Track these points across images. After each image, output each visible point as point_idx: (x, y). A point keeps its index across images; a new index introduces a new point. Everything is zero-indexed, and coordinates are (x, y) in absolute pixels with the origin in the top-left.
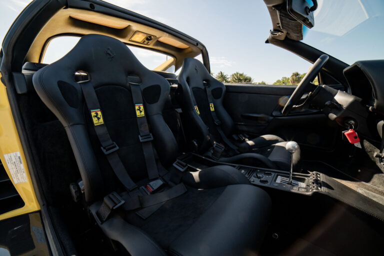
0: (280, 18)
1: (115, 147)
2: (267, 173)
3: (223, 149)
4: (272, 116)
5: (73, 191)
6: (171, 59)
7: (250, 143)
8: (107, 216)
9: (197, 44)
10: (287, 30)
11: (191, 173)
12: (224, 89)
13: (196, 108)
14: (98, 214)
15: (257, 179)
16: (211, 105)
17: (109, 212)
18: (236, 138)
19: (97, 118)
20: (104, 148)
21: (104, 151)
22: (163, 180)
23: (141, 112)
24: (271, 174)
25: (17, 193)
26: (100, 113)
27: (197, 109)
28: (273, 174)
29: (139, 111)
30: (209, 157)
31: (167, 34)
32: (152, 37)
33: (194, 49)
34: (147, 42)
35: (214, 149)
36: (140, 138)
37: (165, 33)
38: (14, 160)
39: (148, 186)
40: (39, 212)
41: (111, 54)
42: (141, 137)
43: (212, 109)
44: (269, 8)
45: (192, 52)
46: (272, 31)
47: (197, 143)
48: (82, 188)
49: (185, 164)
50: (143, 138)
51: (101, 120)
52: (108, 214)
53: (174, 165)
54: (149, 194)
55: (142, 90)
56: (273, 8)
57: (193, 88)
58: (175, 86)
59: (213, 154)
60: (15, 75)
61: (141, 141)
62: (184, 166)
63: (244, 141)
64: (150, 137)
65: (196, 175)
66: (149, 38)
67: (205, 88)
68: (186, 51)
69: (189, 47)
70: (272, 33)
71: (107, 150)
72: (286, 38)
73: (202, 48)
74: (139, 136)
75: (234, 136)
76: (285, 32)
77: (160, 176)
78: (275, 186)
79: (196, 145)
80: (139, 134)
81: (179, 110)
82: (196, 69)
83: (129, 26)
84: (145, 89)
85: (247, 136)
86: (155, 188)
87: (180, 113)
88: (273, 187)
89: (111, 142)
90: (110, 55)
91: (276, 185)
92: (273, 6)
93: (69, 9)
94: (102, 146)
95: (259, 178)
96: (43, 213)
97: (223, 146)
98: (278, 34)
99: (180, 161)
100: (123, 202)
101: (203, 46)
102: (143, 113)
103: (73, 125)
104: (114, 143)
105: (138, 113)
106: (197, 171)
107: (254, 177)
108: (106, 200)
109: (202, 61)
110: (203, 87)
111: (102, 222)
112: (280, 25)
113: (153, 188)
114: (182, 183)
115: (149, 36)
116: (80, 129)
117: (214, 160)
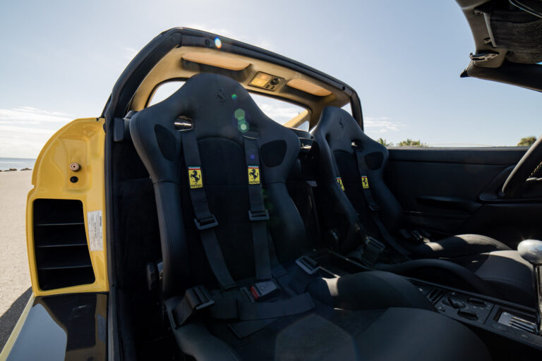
0: (492, 25)
1: (213, 221)
2: (472, 301)
3: (382, 249)
4: (478, 201)
5: (149, 273)
6: (304, 112)
7: (434, 246)
8: (185, 319)
9: (344, 88)
10: (508, 46)
11: (324, 279)
12: (386, 155)
13: (339, 180)
14: (174, 313)
15: (451, 308)
16: (363, 179)
17: (190, 314)
18: (407, 236)
19: (196, 179)
20: (199, 221)
21: (198, 224)
22: (277, 283)
23: (255, 177)
24: (483, 304)
25: (90, 263)
26: (199, 172)
27: (341, 183)
28: (489, 306)
29: (252, 176)
30: (357, 260)
31: (300, 75)
32: (279, 80)
33: (339, 95)
34: (271, 86)
35: (365, 246)
36: (251, 215)
37: (297, 73)
38: (95, 221)
39: (253, 287)
40: (107, 293)
41: (223, 97)
42: (252, 213)
43: (365, 185)
44: (468, 13)
45: (335, 100)
46: (474, 54)
47: (337, 235)
48: (161, 271)
49: (314, 263)
50: (255, 214)
51: (200, 182)
52: (188, 316)
53: (298, 262)
54: (253, 301)
55: (260, 147)
56: (476, 12)
57: (334, 151)
58: (308, 147)
59: (363, 256)
60: (117, 120)
61: (251, 218)
62: (314, 267)
63: (421, 242)
64: (265, 216)
65: (332, 283)
66: (274, 81)
67: (355, 153)
68: (327, 100)
69: (331, 94)
70: (474, 58)
71: (202, 224)
72: (506, 62)
73: (350, 94)
74: (250, 212)
75: (403, 232)
76: (502, 51)
77: (273, 277)
78: (496, 329)
79: (336, 237)
80: (250, 209)
81: (313, 184)
82: (341, 123)
83: (250, 65)
84: (264, 146)
85: (428, 235)
86: (264, 293)
87: (313, 188)
88: (492, 330)
89: (208, 213)
90: (221, 98)
91: (500, 327)
92: (476, 8)
93: (183, 48)
94: (196, 218)
95: (456, 307)
96: (111, 295)
97: (382, 244)
98: (486, 58)
99: (307, 257)
100: (211, 302)
101: (353, 91)
102: (258, 179)
103: (164, 181)
104: (213, 216)
105: (251, 178)
106: (335, 277)
107: (444, 302)
108: (188, 294)
109: (350, 112)
110: (351, 151)
111: (178, 327)
112: (492, 40)
113: (260, 294)
114: (308, 293)
115: (274, 78)
116: (172, 189)
117: (363, 264)
